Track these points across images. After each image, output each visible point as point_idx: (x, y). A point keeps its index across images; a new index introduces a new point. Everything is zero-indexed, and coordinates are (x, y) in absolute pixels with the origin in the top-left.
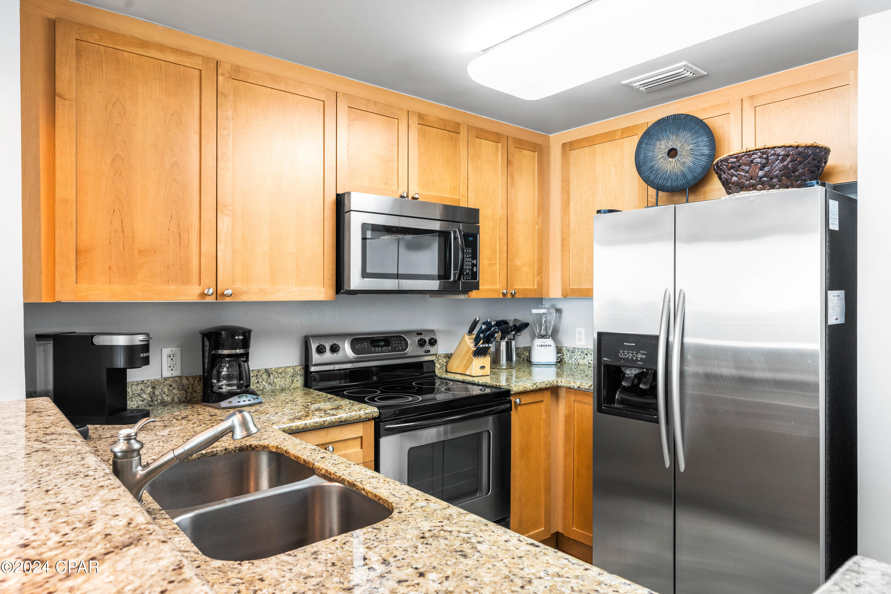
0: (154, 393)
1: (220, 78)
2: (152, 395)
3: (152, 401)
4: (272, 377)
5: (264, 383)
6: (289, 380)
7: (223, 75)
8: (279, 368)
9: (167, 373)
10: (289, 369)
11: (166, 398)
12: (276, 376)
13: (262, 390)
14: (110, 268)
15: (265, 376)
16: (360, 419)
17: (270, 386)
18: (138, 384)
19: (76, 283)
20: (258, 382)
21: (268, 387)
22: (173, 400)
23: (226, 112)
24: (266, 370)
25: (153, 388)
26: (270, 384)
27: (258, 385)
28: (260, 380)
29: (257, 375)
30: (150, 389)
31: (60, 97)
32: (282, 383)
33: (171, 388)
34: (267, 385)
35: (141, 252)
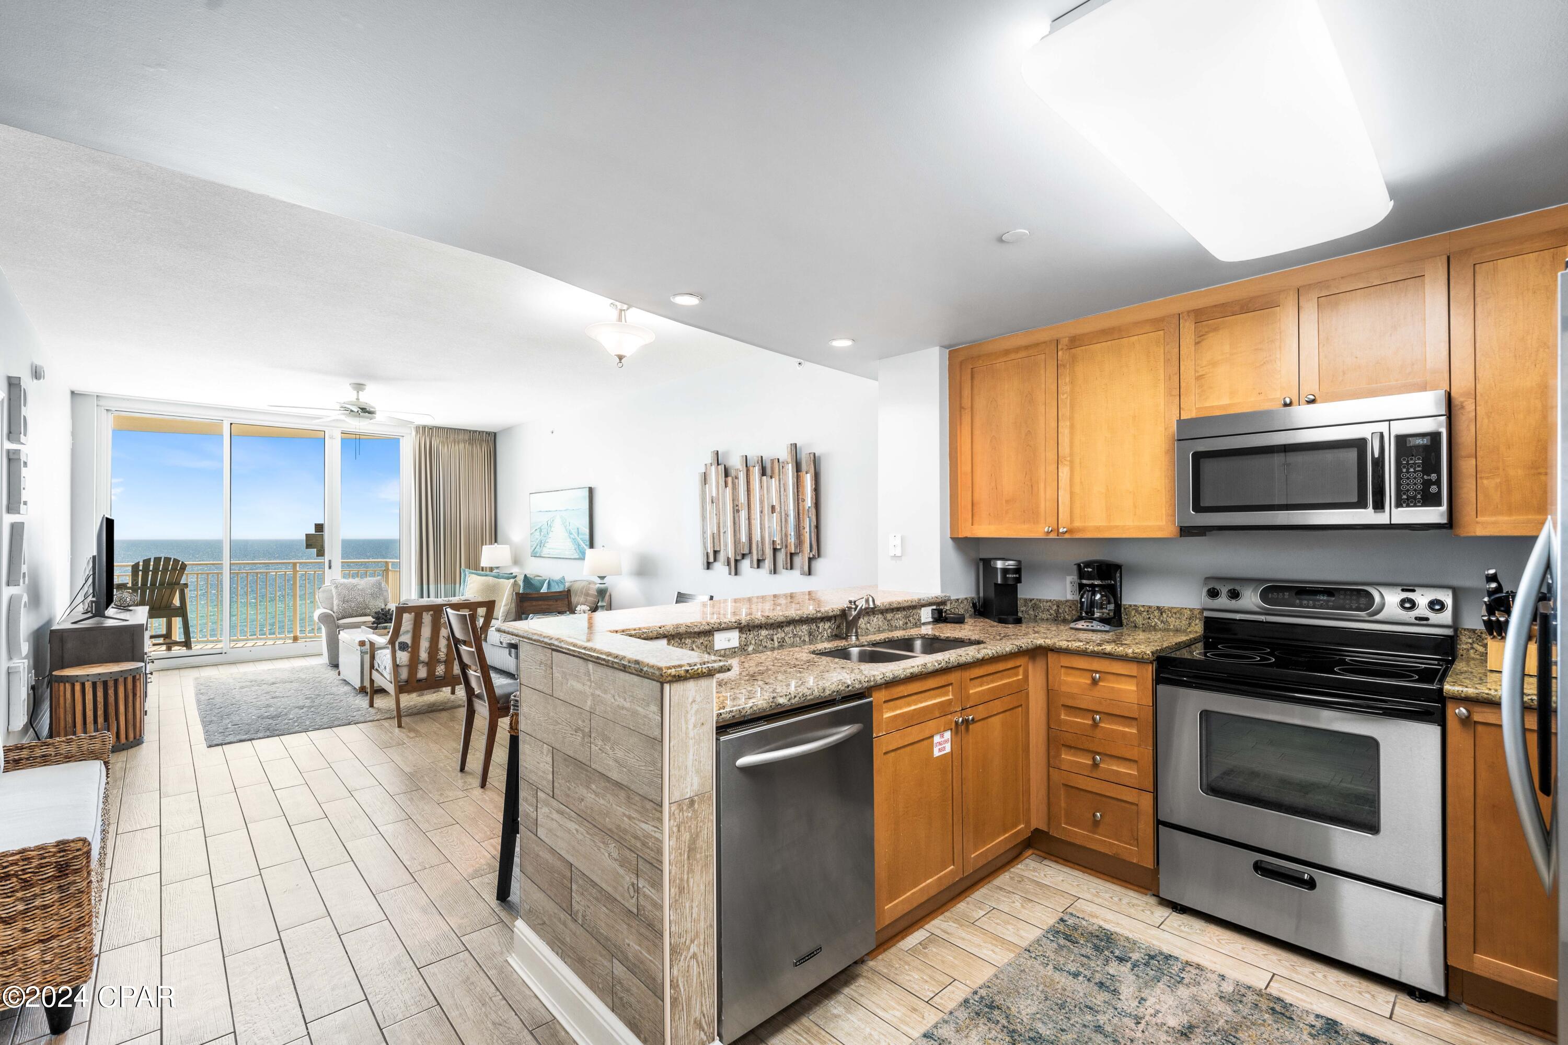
0: (1058, 611)
1: (1060, 353)
2: (1057, 612)
3: (1057, 617)
4: (1165, 616)
5: (1156, 620)
6: (1185, 623)
7: (1062, 349)
8: (1172, 608)
9: (1070, 597)
10: (1185, 611)
11: (1067, 617)
12: (1170, 615)
13: (1154, 627)
14: (989, 514)
15: (1156, 613)
16: (1128, 657)
17: (1163, 625)
18: (1047, 602)
19: (972, 525)
20: (1149, 618)
21: (1161, 626)
22: (1072, 618)
23: (1065, 379)
24: (1158, 608)
25: (1058, 606)
26: (1162, 622)
27: (1150, 621)
28: (1152, 616)
29: (1148, 611)
30: (1055, 607)
31: (963, 408)
32: (1176, 624)
33: (1071, 609)
34: (1159, 623)
35: (1007, 501)
